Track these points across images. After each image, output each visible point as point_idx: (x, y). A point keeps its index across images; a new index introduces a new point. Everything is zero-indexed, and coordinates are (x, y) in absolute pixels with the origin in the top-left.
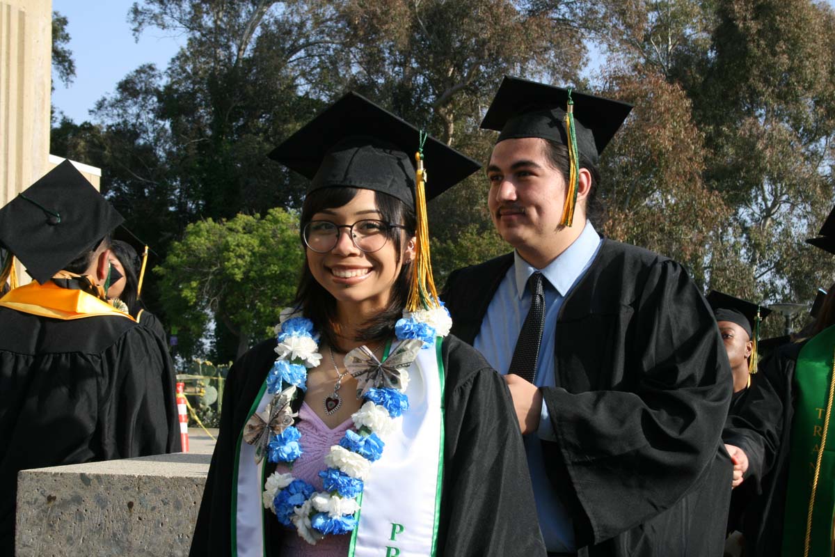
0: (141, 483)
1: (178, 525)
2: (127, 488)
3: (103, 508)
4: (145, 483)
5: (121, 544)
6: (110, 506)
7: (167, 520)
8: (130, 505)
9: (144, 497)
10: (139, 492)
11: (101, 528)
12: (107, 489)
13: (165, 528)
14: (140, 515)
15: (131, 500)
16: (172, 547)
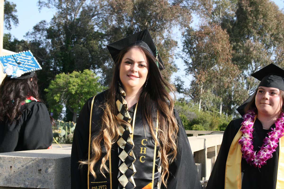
0: (15, 160)
1: (27, 174)
2: (10, 161)
3: (2, 168)
4: (16, 160)
5: (8, 180)
6: (4, 167)
7: (23, 172)
8: (11, 167)
9: (16, 165)
10: (14, 163)
11: (1, 175)
12: (3, 162)
13: (23, 175)
14: (14, 170)
15: (11, 165)
16: (25, 181)
